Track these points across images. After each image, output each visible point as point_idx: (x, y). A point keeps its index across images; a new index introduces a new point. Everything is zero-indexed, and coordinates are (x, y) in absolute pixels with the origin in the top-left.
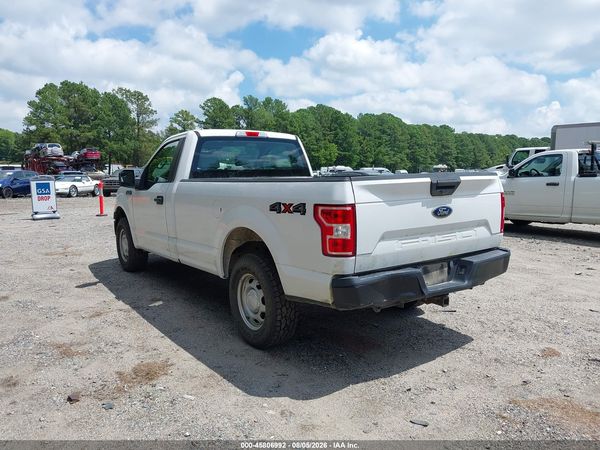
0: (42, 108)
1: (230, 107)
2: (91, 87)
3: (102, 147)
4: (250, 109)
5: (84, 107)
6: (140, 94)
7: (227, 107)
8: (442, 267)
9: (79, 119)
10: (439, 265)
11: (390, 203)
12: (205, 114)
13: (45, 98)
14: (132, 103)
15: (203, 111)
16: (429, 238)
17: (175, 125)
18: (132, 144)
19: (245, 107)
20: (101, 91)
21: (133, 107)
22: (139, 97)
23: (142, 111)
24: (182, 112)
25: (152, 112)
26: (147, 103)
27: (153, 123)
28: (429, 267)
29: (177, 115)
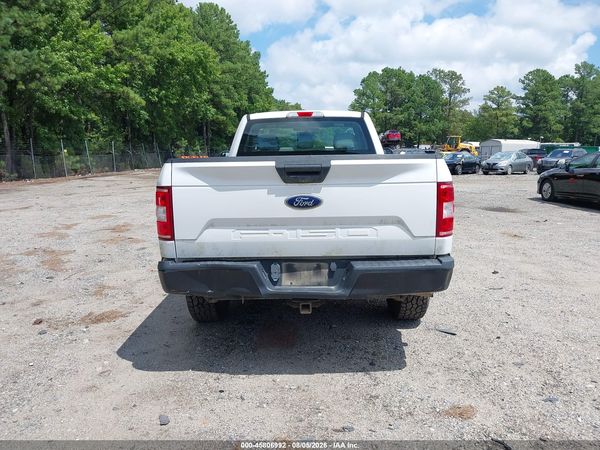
0: (364, 94)
1: (557, 78)
2: (408, 71)
3: (411, 128)
4: (583, 77)
5: (400, 91)
6: (454, 73)
7: (551, 78)
8: (319, 268)
9: (394, 103)
10: (315, 265)
11: (218, 188)
12: (525, 89)
13: (367, 85)
14: (446, 83)
15: (523, 86)
16: (285, 232)
17: (490, 103)
18: (440, 125)
19: (577, 76)
20: (416, 74)
21: (446, 87)
22: (454, 77)
23: (455, 90)
24: (497, 89)
25: (464, 91)
26: (460, 82)
27: (465, 102)
28: (296, 265)
29: (492, 93)
